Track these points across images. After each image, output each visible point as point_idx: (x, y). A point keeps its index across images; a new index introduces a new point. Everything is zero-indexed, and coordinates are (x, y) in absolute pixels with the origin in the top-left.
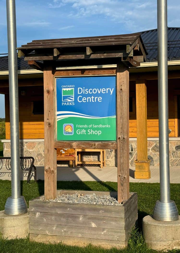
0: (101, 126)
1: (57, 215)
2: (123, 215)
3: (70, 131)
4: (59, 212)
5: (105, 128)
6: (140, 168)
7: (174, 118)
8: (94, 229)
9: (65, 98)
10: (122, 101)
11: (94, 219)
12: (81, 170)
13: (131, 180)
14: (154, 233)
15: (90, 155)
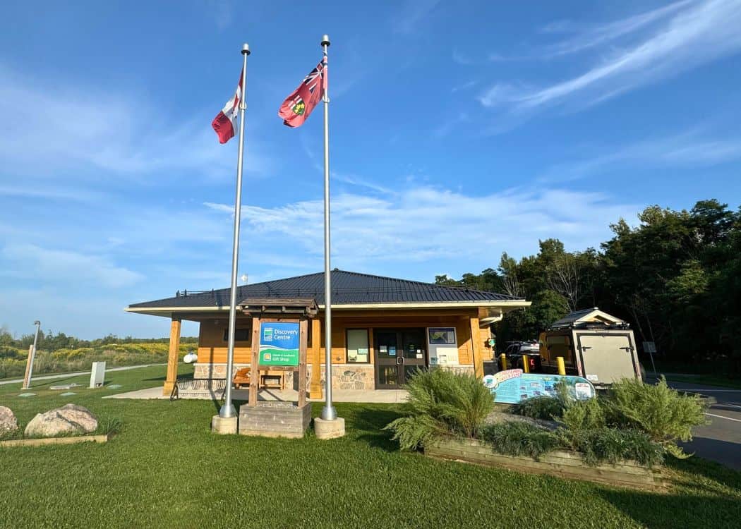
0: (289, 355)
1: (258, 415)
2: (302, 415)
3: (268, 358)
4: (260, 413)
5: (292, 357)
6: (315, 389)
7: (343, 347)
8: (283, 425)
9: (266, 336)
10: (303, 338)
11: (283, 418)
12: (264, 392)
13: (307, 400)
14: (321, 427)
15: (272, 379)
